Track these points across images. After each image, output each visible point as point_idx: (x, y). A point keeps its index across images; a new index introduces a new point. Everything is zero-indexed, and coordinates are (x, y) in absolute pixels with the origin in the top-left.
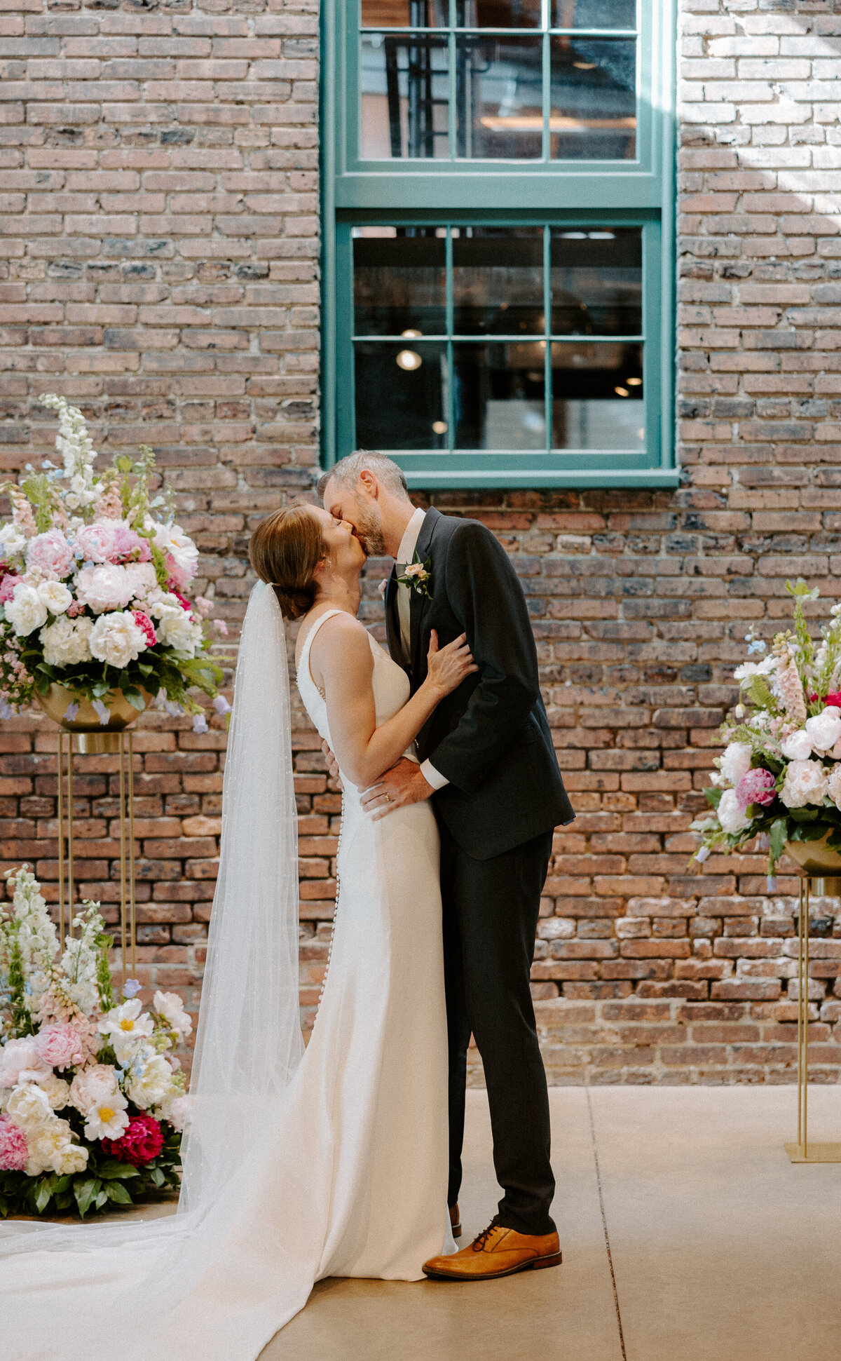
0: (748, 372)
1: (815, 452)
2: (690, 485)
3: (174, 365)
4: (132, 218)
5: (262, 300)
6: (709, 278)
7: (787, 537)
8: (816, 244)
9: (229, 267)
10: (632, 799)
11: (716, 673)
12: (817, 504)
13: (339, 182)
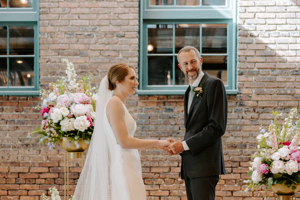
0: (257, 62)
1: (276, 85)
2: (241, 94)
3: (99, 60)
4: (88, 21)
5: (123, 43)
6: (246, 36)
7: (268, 108)
8: (276, 27)
9: (114, 34)
10: (224, 181)
11: (248, 146)
12: (276, 99)
13: (144, 12)
